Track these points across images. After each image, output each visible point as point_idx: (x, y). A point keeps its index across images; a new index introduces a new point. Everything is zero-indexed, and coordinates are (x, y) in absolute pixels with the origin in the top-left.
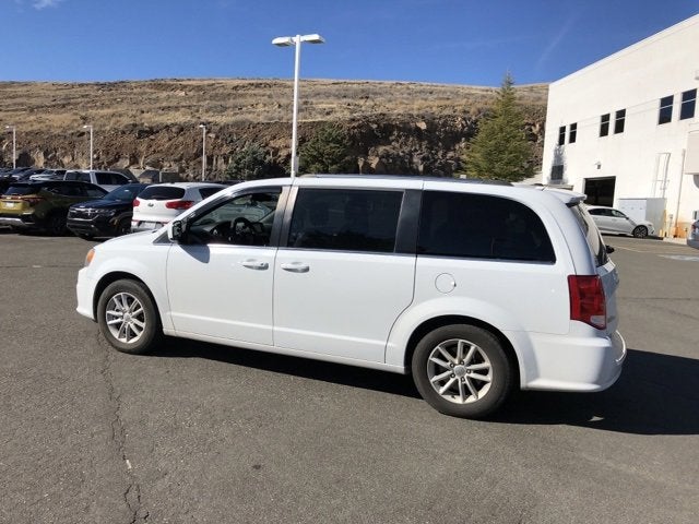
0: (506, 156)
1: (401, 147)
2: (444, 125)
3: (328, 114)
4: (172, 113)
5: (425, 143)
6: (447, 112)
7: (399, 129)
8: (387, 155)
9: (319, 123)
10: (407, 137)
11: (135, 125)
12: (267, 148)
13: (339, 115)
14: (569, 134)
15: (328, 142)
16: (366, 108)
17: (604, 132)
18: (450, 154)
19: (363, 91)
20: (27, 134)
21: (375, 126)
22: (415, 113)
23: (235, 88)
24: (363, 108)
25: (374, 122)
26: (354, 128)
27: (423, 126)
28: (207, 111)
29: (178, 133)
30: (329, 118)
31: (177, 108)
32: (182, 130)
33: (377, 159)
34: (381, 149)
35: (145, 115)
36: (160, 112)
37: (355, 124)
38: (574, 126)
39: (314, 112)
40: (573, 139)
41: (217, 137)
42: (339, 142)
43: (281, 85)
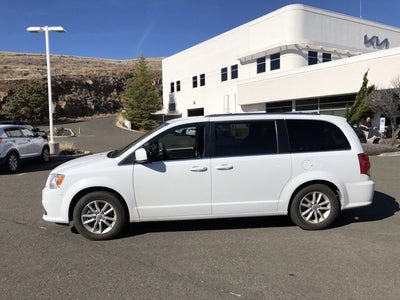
0: (146, 99)
1: (79, 95)
2: (103, 81)
3: (25, 75)
5: (93, 92)
6: (103, 74)
7: (76, 84)
8: (71, 100)
9: (21, 81)
10: (81, 89)
13: (32, 75)
14: (176, 87)
15: (32, 93)
17: (195, 85)
18: (109, 98)
19: (42, 60)
21: (60, 83)
22: (84, 75)
25: (59, 80)
27: (90, 82)
33: (65, 103)
34: (66, 97)
38: (178, 82)
39: (14, 74)
40: (179, 89)
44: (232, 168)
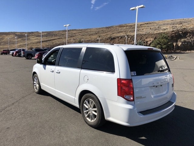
1: (190, 39)
3: (165, 30)
4: (120, 33)
7: (190, 33)
8: (185, 42)
9: (161, 33)
11: (110, 37)
12: (144, 41)
13: (168, 30)
15: (163, 39)
16: (179, 27)
19: (180, 22)
20: (87, 41)
21: (181, 33)
23: (141, 25)
24: (178, 27)
25: (181, 31)
26: (173, 33)
28: (130, 32)
29: (120, 39)
30: (165, 31)
31: (122, 32)
32: (122, 37)
33: (181, 43)
34: (182, 40)
35: (114, 34)
36: (118, 33)
37: (174, 32)
39: (160, 30)
41: (131, 39)
42: (167, 38)
43: (154, 23)
44: (60, 73)
